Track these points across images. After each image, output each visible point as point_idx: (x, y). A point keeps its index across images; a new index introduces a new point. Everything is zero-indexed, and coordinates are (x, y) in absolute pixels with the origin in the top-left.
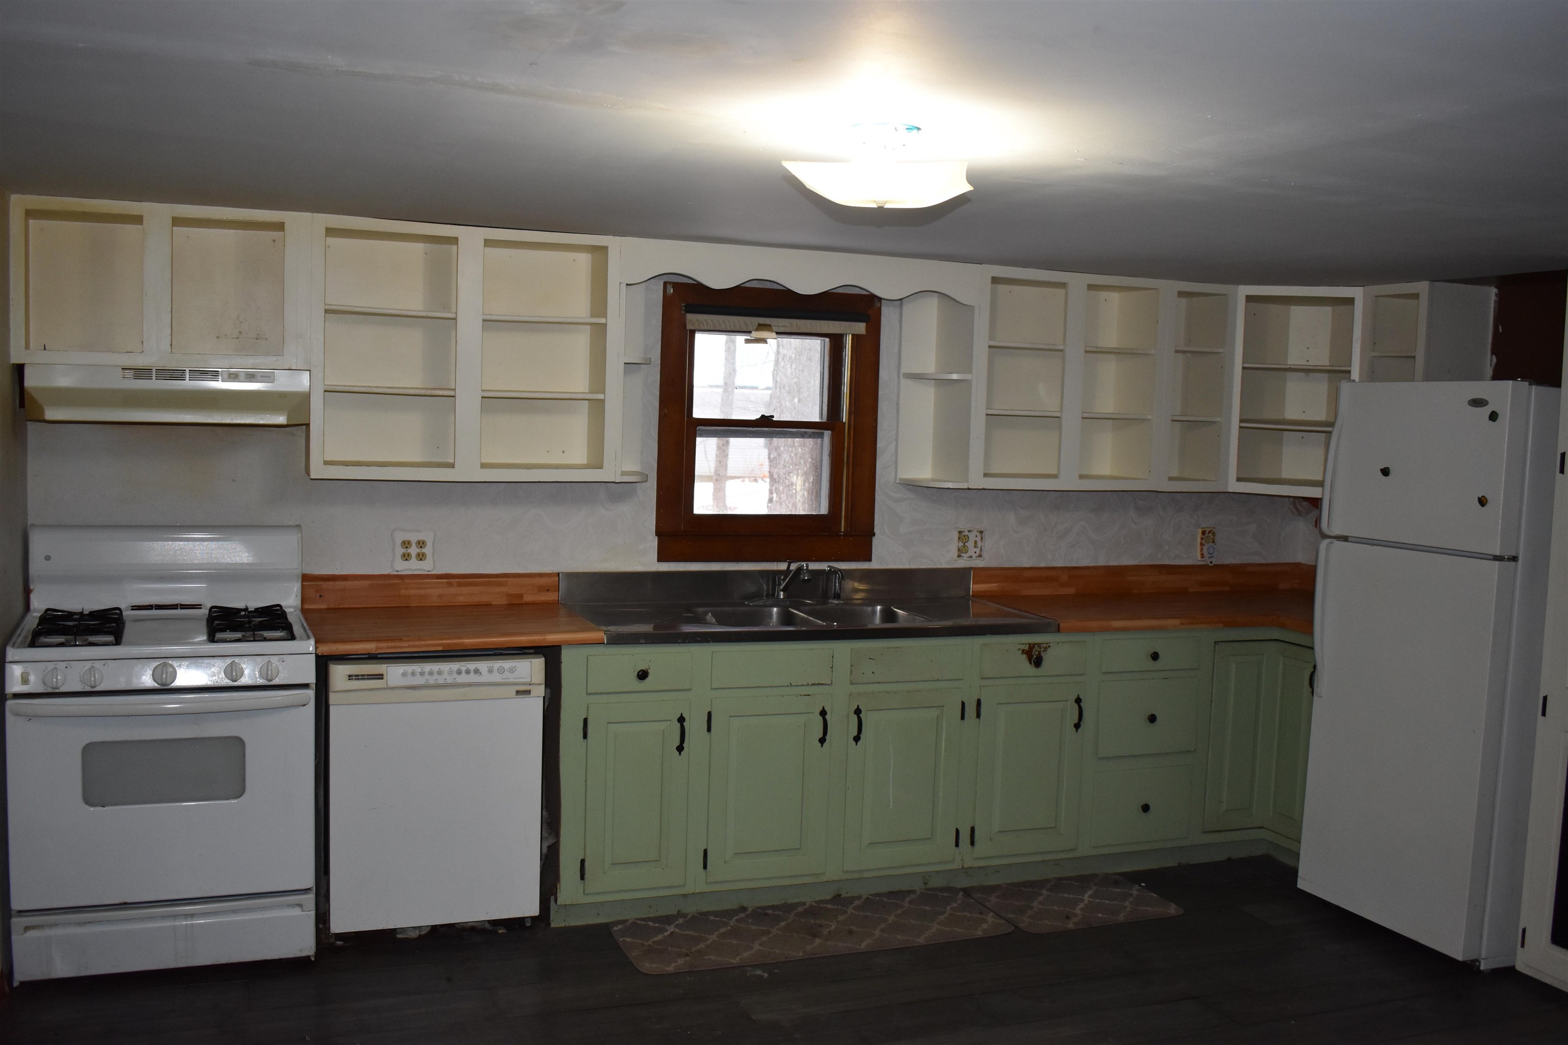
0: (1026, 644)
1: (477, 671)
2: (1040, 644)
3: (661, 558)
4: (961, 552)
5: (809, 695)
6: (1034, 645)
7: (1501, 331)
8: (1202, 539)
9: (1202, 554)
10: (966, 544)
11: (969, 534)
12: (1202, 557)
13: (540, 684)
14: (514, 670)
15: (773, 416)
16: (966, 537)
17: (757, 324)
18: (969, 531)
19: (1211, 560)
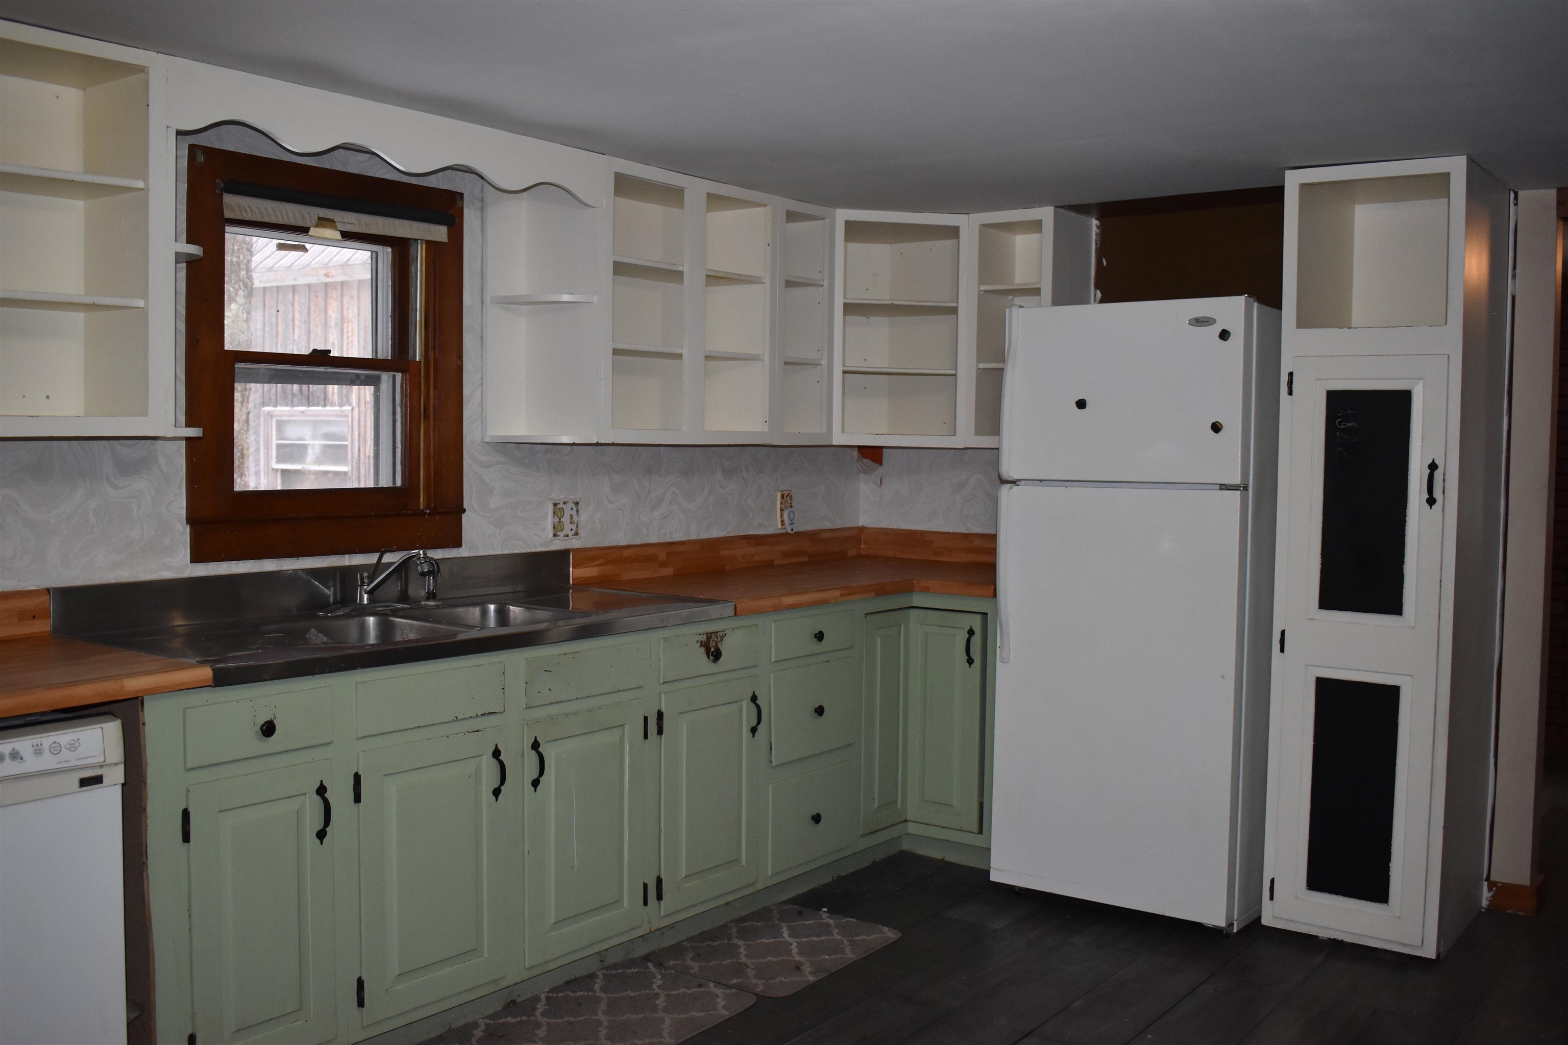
0: (704, 634)
1: (15, 755)
2: (717, 632)
3: (197, 557)
4: (557, 529)
5: (478, 731)
6: (711, 634)
7: (1105, 264)
8: (781, 503)
9: (782, 521)
10: (562, 519)
11: (564, 506)
12: (782, 525)
13: (116, 764)
14: (77, 745)
15: (329, 351)
16: (562, 510)
17: (317, 219)
18: (565, 503)
19: (792, 527)
